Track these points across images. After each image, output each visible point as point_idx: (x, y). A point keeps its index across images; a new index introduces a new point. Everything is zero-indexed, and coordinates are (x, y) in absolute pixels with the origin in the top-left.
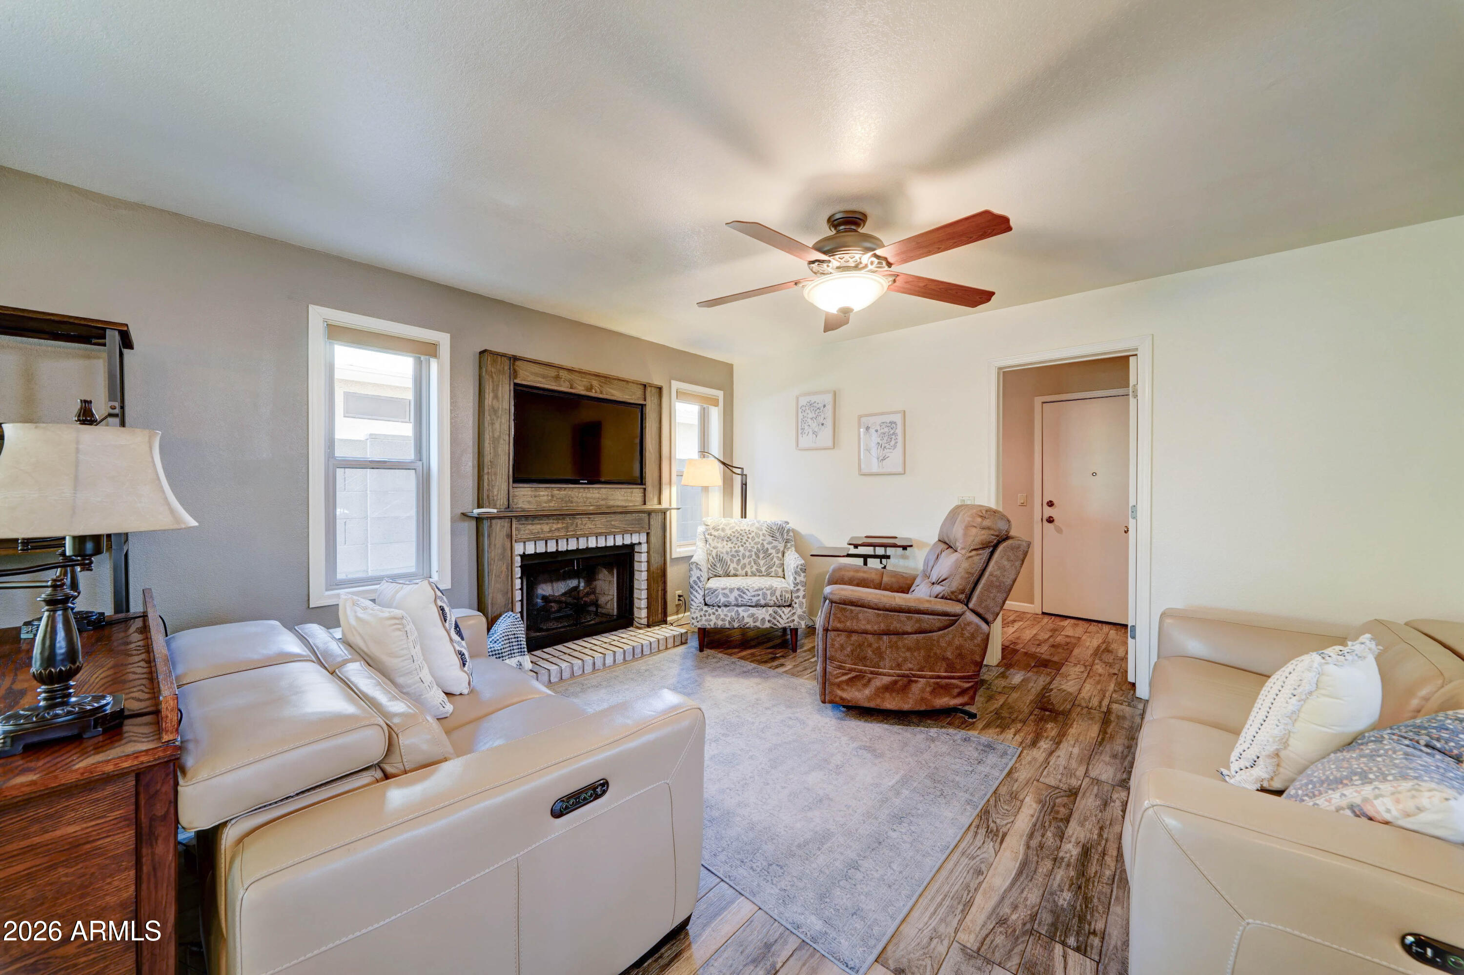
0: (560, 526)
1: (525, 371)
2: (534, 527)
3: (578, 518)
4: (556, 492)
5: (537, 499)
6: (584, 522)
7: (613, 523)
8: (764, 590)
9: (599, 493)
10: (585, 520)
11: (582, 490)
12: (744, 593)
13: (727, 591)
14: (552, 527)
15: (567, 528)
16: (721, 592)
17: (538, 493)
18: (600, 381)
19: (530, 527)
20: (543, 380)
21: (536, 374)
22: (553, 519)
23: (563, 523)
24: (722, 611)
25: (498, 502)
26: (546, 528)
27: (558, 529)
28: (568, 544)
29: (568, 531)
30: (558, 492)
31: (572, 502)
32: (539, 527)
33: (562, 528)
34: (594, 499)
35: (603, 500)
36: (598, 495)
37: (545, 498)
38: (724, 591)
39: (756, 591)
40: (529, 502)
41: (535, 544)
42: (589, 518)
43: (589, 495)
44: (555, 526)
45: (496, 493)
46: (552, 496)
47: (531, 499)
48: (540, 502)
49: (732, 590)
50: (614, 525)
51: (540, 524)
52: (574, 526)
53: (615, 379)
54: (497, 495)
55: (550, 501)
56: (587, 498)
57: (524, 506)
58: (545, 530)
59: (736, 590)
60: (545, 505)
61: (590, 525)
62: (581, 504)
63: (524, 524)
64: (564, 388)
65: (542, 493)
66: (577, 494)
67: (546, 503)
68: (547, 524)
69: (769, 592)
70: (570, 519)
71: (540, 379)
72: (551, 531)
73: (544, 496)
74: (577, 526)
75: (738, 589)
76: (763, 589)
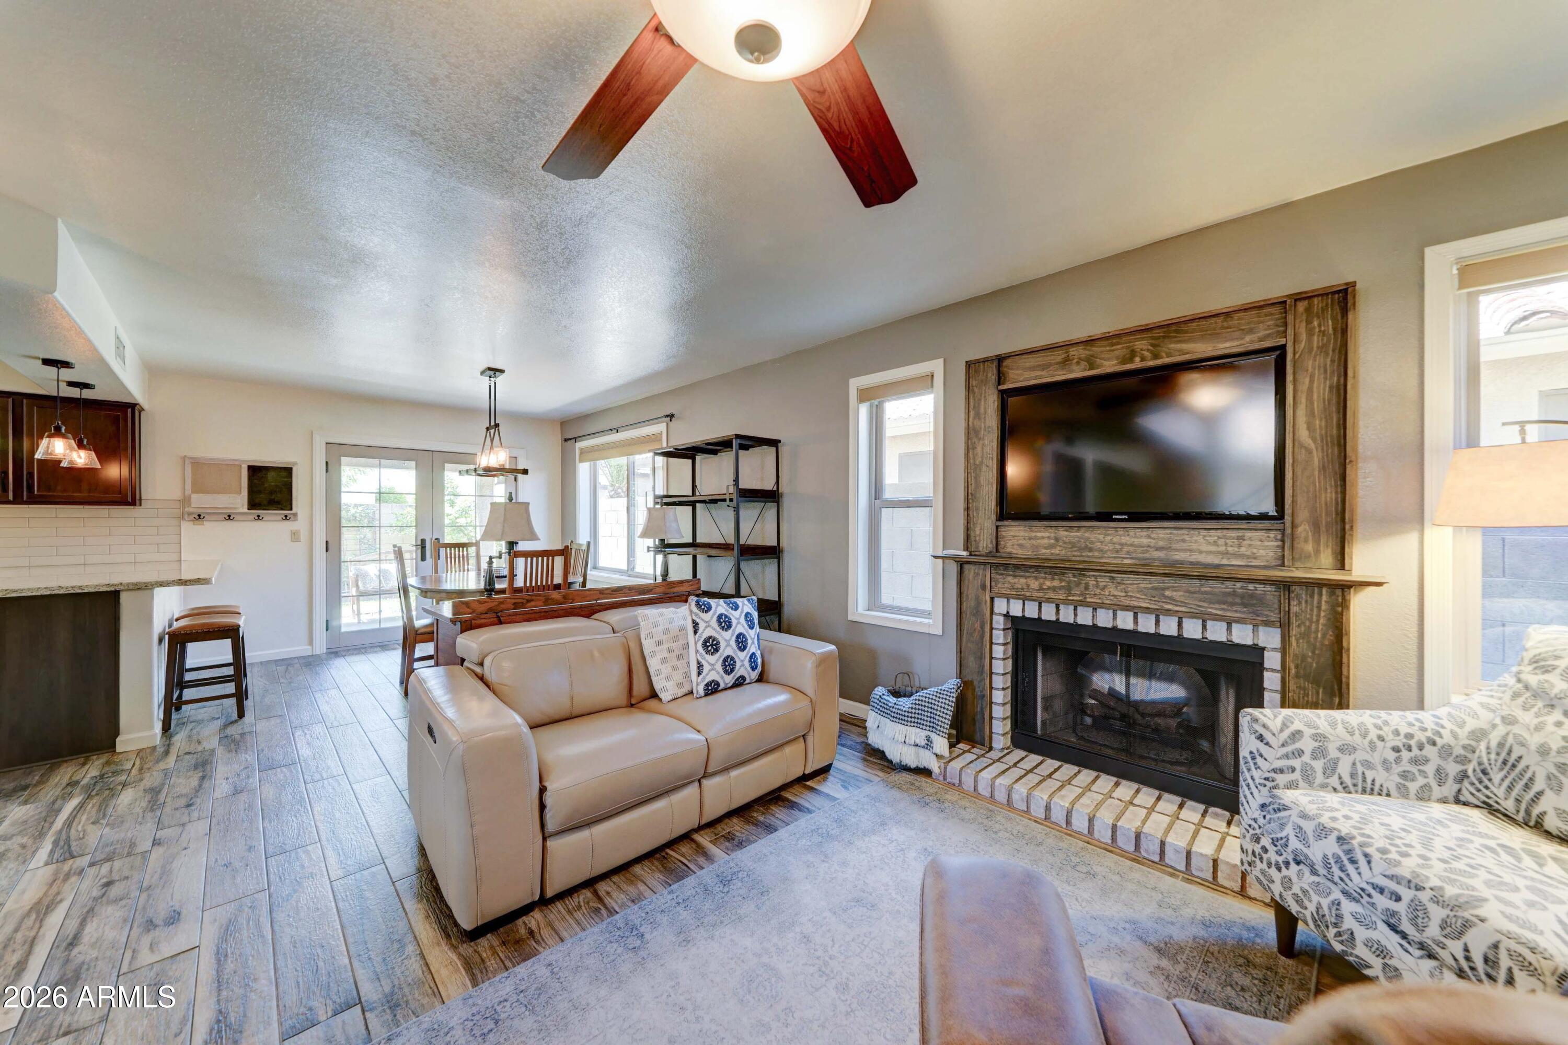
0: (1056, 583)
1: (1017, 369)
2: (1016, 580)
3: (1089, 576)
4: (1062, 533)
5: (1034, 542)
6: (1102, 584)
7: (1167, 593)
8: (1424, 896)
9: (1149, 537)
10: (1103, 581)
11: (1110, 532)
12: (1353, 861)
13: (1308, 827)
14: (1044, 584)
15: (1068, 589)
16: (1295, 818)
17: (1033, 534)
18: (1153, 338)
19: (1010, 579)
20: (1043, 373)
21: (1031, 369)
22: (1046, 573)
23: (1061, 580)
24: (1300, 874)
25: (981, 545)
26: (1034, 584)
27: (1054, 589)
28: (1076, 615)
29: (1070, 594)
30: (1066, 533)
31: (1091, 550)
32: (1023, 581)
33: (1061, 588)
34: (1140, 546)
35: (1158, 549)
36: (1145, 541)
37: (1046, 541)
38: (1302, 822)
39: (1392, 877)
40: (1021, 546)
41: (1024, 604)
42: (1112, 578)
43: (1124, 540)
44: (1048, 583)
45: (978, 533)
46: (1057, 539)
47: (1024, 542)
48: (1037, 547)
49: (1322, 832)
50: (1171, 598)
51: (1026, 577)
52: (1083, 586)
53: (1193, 320)
54: (980, 535)
55: (1051, 546)
56: (1122, 545)
57: (1014, 551)
58: (1032, 586)
59: (1333, 837)
60: (1044, 551)
61: (1112, 589)
62: (1109, 554)
63: (1002, 574)
64: (1077, 372)
65: (1039, 534)
66: (1101, 537)
67: (1046, 548)
68: (1036, 578)
69: (1437, 914)
70: (1074, 576)
71: (1039, 373)
72: (1041, 589)
73: (1043, 538)
74: (1087, 588)
75: (1341, 840)
76: (1418, 888)
